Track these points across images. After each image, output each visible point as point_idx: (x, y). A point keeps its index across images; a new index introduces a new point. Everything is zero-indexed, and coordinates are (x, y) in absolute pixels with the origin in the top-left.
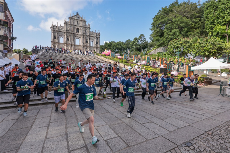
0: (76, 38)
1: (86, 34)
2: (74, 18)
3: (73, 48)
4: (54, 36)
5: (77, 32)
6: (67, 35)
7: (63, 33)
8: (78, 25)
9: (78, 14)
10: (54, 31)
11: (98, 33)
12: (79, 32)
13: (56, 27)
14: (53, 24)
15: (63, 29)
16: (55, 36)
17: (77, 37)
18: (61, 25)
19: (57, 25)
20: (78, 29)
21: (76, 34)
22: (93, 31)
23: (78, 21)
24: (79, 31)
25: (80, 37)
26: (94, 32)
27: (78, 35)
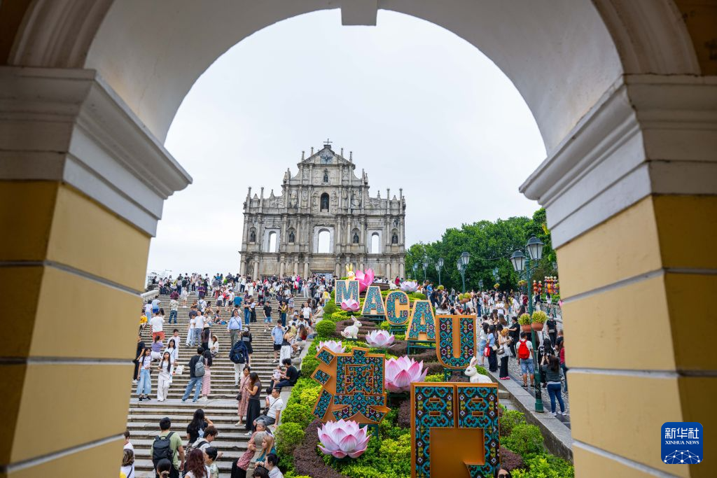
0: (317, 229)
1: (352, 210)
2: (313, 162)
3: (306, 265)
4: (250, 233)
5: (322, 207)
6: (289, 222)
7: (279, 219)
8: (326, 184)
9: (327, 147)
10: (251, 215)
11: (398, 199)
12: (328, 208)
13: (259, 201)
14: (249, 195)
15: (280, 206)
16: (254, 232)
17: (323, 225)
18: (272, 194)
19: (262, 196)
20: (325, 197)
21: (318, 217)
22: (379, 196)
23: (326, 171)
24: (331, 203)
25: (332, 226)
26: (382, 197)
27: (324, 217)
